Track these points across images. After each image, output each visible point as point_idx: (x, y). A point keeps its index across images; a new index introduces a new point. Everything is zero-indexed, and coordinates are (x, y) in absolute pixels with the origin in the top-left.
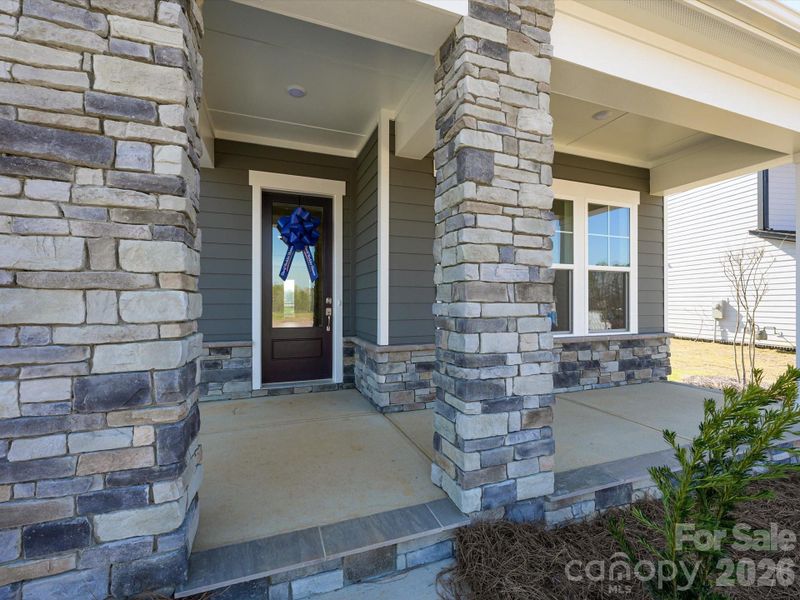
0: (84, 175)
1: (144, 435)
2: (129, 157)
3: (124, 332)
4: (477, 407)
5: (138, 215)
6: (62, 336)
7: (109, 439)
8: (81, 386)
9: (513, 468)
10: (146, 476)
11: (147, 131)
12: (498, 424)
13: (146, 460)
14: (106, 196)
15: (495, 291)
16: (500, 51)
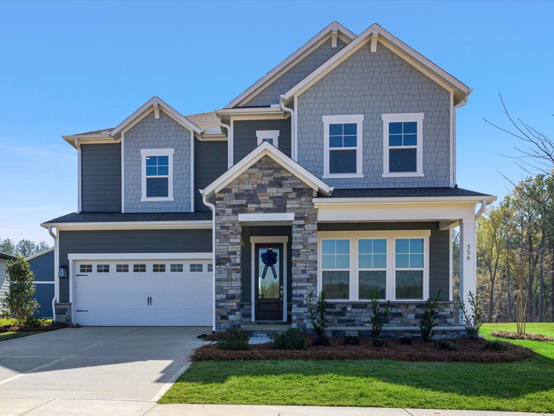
0: (228, 264)
1: (235, 304)
2: (233, 261)
3: (232, 288)
5: (234, 270)
6: (225, 288)
7: (230, 304)
8: (227, 295)
10: (235, 310)
11: (235, 256)
13: (235, 308)
14: (230, 267)
16: (302, 226)
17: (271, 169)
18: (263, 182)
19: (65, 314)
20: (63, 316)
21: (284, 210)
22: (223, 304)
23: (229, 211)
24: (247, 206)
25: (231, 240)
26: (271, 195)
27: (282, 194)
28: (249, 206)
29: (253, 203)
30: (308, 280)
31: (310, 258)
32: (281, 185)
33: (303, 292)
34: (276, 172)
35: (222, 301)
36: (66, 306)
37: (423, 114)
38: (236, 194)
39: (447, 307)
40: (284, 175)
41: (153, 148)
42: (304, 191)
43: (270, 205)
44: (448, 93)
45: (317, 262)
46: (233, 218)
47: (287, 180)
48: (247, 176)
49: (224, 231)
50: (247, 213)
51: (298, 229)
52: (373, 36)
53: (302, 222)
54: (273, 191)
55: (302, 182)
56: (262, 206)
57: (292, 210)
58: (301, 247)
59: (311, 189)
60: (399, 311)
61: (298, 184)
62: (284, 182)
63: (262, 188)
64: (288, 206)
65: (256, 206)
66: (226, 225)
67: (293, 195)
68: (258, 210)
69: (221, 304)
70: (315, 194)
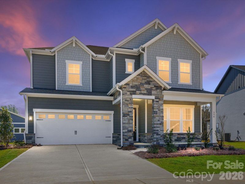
0: (128, 116)
1: (131, 134)
2: (130, 115)
3: (130, 127)
4: (156, 135)
5: (131, 119)
6: (127, 127)
7: (129, 134)
8: (128, 130)
9: (159, 141)
10: (131, 137)
11: (131, 113)
12: (158, 136)
13: (131, 136)
14: (129, 118)
15: (157, 124)
16: (158, 102)
17: (145, 77)
18: (142, 82)
19: (31, 139)
20: (30, 140)
21: (151, 95)
22: (126, 134)
23: (129, 93)
24: (136, 92)
25: (130, 106)
26: (146, 88)
27: (150, 88)
28: (137, 92)
29: (138, 91)
30: (160, 124)
31: (161, 115)
32: (150, 84)
33: (158, 129)
34: (148, 78)
35: (125, 133)
36: (32, 135)
37: (192, 61)
38: (131, 86)
39: (200, 135)
40: (151, 80)
41: (72, 60)
42: (159, 87)
43: (145, 92)
44: (200, 54)
45: (163, 117)
46: (130, 96)
47: (152, 82)
48: (136, 79)
49: (127, 102)
50: (136, 95)
51: (156, 103)
52: (176, 28)
53: (158, 100)
54: (146, 86)
55: (158, 84)
56: (142, 92)
57: (154, 94)
58: (157, 110)
59: (161, 87)
60: (185, 136)
61: (156, 84)
62: (151, 83)
63: (142, 84)
64: (152, 93)
65: (140, 92)
66: (127, 99)
67: (154, 89)
68: (141, 94)
69: (125, 134)
70: (163, 89)
